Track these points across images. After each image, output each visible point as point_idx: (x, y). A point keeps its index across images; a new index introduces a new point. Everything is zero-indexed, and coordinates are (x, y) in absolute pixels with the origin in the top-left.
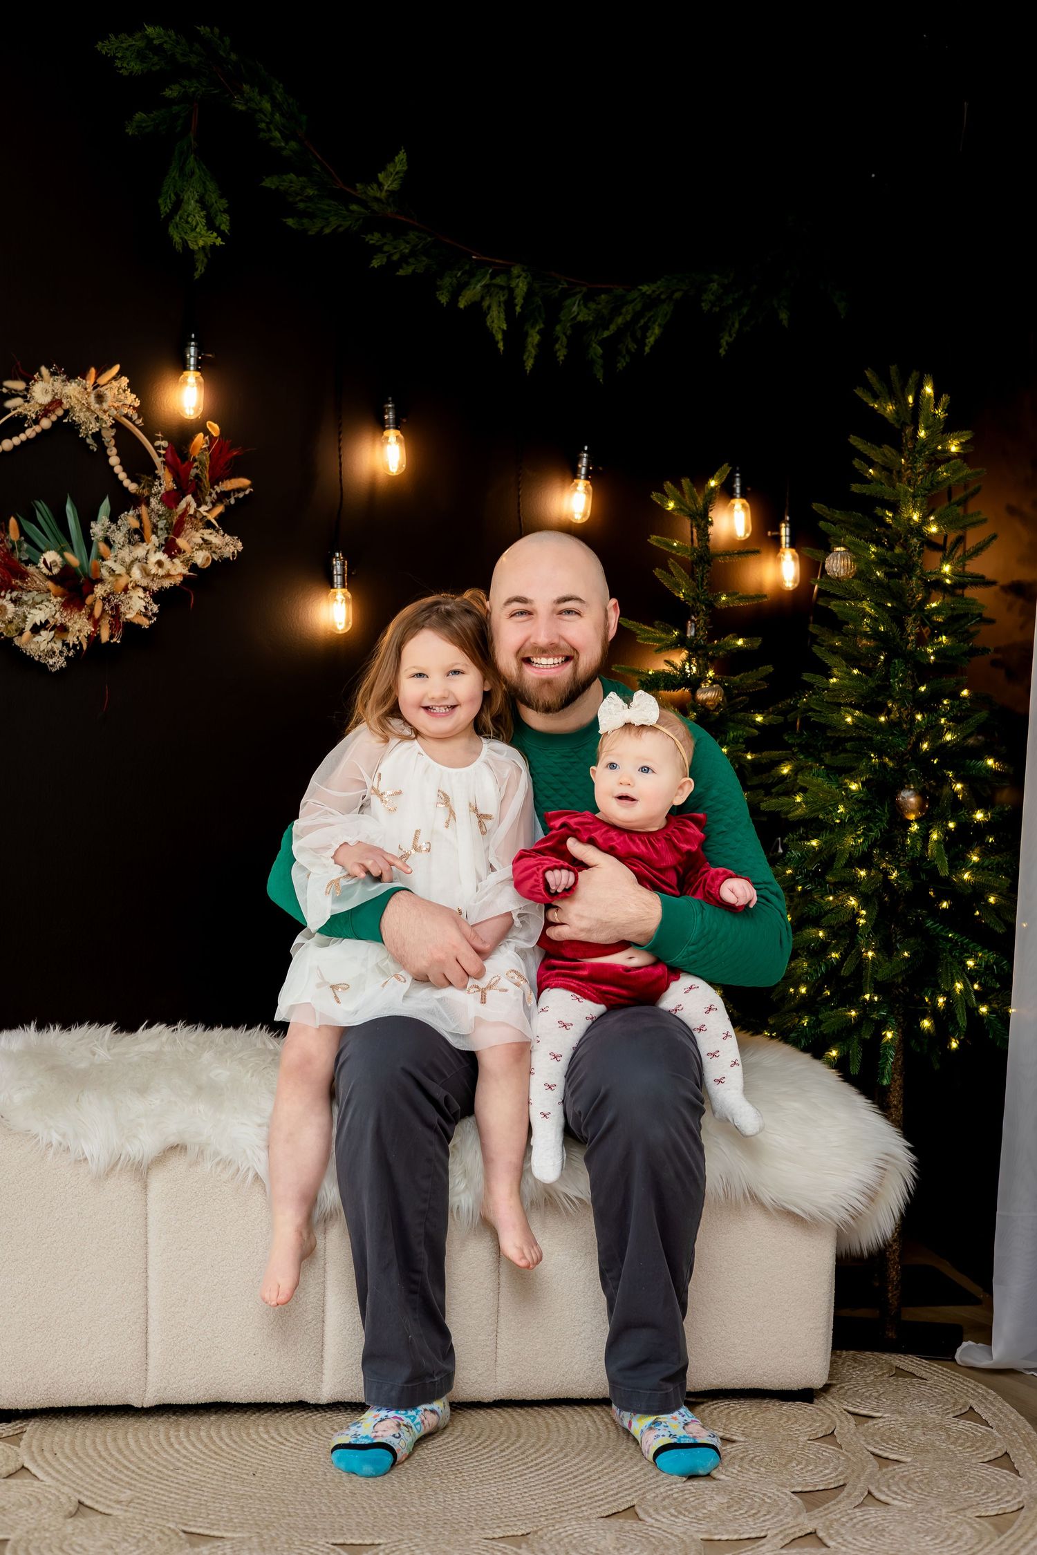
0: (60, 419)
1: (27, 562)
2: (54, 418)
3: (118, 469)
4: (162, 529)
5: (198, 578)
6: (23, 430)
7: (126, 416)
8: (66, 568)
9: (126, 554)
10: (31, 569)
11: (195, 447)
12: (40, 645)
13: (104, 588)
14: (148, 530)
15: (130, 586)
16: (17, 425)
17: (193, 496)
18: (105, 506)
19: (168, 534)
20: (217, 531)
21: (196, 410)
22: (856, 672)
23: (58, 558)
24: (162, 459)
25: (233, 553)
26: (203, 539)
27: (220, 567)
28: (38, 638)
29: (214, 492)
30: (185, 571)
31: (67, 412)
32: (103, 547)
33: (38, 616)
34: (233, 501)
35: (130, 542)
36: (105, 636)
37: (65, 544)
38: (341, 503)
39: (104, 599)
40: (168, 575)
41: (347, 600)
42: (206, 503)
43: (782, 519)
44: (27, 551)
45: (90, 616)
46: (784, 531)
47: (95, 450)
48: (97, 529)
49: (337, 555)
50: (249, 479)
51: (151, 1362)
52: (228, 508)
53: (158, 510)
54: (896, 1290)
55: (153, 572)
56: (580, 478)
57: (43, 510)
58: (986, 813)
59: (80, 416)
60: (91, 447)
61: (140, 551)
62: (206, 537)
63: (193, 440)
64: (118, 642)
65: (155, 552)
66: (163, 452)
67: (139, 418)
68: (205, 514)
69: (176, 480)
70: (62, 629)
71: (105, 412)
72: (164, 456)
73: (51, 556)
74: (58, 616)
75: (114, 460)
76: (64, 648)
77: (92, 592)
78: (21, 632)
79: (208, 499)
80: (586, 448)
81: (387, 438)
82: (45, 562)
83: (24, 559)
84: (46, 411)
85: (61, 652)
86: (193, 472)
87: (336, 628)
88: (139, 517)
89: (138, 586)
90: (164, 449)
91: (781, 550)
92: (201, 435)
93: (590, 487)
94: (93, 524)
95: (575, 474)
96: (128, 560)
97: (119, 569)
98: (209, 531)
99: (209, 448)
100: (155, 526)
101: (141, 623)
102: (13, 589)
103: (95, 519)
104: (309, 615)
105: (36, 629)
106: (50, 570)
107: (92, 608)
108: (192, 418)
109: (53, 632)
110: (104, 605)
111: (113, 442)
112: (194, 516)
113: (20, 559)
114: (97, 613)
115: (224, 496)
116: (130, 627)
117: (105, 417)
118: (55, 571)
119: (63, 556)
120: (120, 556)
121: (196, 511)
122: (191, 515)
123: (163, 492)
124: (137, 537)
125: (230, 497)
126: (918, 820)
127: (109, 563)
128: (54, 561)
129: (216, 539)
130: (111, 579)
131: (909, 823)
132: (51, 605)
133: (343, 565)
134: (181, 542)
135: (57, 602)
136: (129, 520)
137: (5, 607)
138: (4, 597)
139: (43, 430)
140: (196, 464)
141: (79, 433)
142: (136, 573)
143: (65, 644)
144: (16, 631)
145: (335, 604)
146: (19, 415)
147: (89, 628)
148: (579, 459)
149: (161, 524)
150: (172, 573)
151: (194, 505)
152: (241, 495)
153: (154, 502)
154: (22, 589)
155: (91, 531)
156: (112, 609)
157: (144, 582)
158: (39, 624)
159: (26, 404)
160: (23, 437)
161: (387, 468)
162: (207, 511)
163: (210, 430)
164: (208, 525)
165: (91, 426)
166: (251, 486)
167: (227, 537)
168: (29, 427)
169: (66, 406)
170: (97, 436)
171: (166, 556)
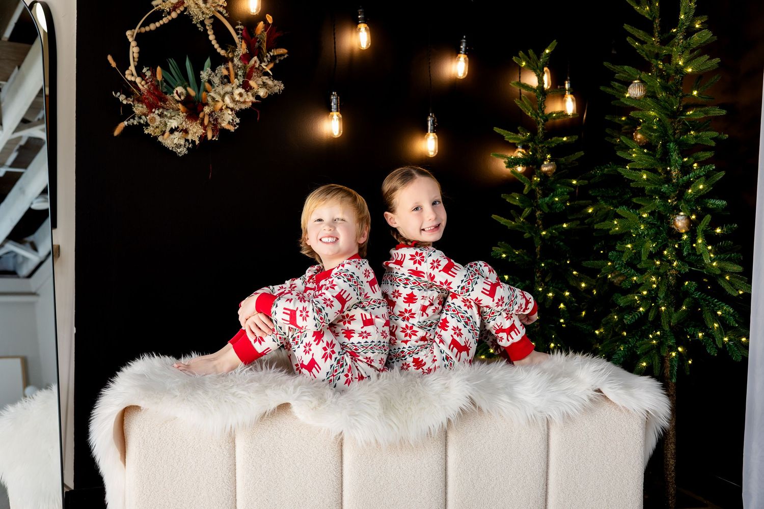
0: (182, 12)
1: (166, 93)
2: (179, 12)
3: (214, 42)
4: (240, 76)
5: (261, 104)
6: (162, 18)
7: (219, 12)
8: (188, 95)
9: (221, 89)
10: (168, 96)
11: (258, 29)
12: (172, 141)
13: (210, 108)
14: (232, 76)
15: (223, 108)
16: (159, 15)
17: (258, 57)
18: (208, 62)
19: (244, 78)
20: (270, 78)
21: (257, 10)
22: (645, 151)
23: (184, 91)
24: (240, 36)
25: (279, 90)
26: (263, 82)
27: (272, 98)
28: (172, 136)
29: (269, 56)
30: (254, 100)
31: (186, 9)
32: (207, 85)
33: (173, 124)
34: (277, 62)
35: (222, 83)
36: (210, 136)
37: (186, 84)
38: (335, 65)
39: (209, 115)
40: (245, 102)
41: (339, 119)
42: (265, 62)
43: (566, 79)
44: (165, 87)
45: (202, 124)
46: (567, 86)
47: (202, 30)
48: (204, 75)
49: (334, 93)
50: (286, 49)
52: (275, 65)
53: (238, 65)
54: (674, 499)
55: (237, 99)
56: (461, 53)
57: (172, 63)
58: (722, 229)
59: (194, 11)
60: (200, 29)
61: (228, 88)
62: (265, 81)
63: (257, 25)
64: (217, 139)
65: (237, 88)
66: (241, 32)
67: (227, 13)
68: (264, 67)
69: (248, 47)
70: (186, 131)
71: (208, 8)
72: (241, 34)
73: (180, 89)
74: (184, 123)
75: (212, 37)
76: (187, 143)
77: (202, 111)
78: (163, 133)
79: (265, 59)
80: (464, 37)
81: (360, 29)
82: (177, 93)
83: (164, 91)
84: (175, 8)
85: (185, 145)
86: (257, 44)
87: (333, 134)
88: (228, 69)
89: (229, 108)
90: (241, 30)
91: (565, 96)
92: (262, 22)
93: (467, 59)
94: (201, 72)
95: (458, 52)
96: (222, 93)
97: (218, 98)
98: (267, 77)
99: (265, 31)
100: (236, 75)
101: (230, 129)
102: (158, 108)
103: (202, 69)
104: (319, 127)
105: (172, 131)
106: (180, 97)
107: (203, 120)
108: (255, 14)
109: (181, 133)
110: (209, 118)
111: (211, 27)
112: (258, 69)
113: (162, 91)
114: (206, 122)
115: (273, 58)
116: (224, 132)
117: (208, 12)
118: (183, 98)
119: (186, 90)
120: (217, 91)
121: (260, 66)
122: (256, 68)
123: (241, 54)
124: (226, 80)
125: (276, 59)
126: (687, 233)
127: (212, 94)
128: (182, 93)
129: (270, 82)
130: (213, 103)
131: (681, 235)
132: (180, 117)
133: (337, 99)
134: (252, 83)
135: (185, 116)
136: (222, 70)
137: (155, 118)
138: (154, 112)
139: (173, 19)
140: (258, 39)
141: (192, 21)
142: (227, 99)
143: (187, 140)
144: (161, 132)
145: (333, 121)
146: (159, 10)
147: (201, 131)
148: (460, 44)
149: (240, 73)
150: (247, 100)
151: (258, 62)
152: (282, 58)
153: (236, 60)
154: (163, 108)
155: (201, 76)
156: (214, 120)
157: (231, 105)
158: (174, 128)
159: (164, 3)
160: (161, 22)
161: (360, 45)
162: (266, 66)
163: (268, 19)
164: (266, 74)
165: (200, 17)
166: (287, 53)
167: (276, 82)
168: (166, 16)
169: (185, 6)
170: (202, 23)
171: (244, 90)
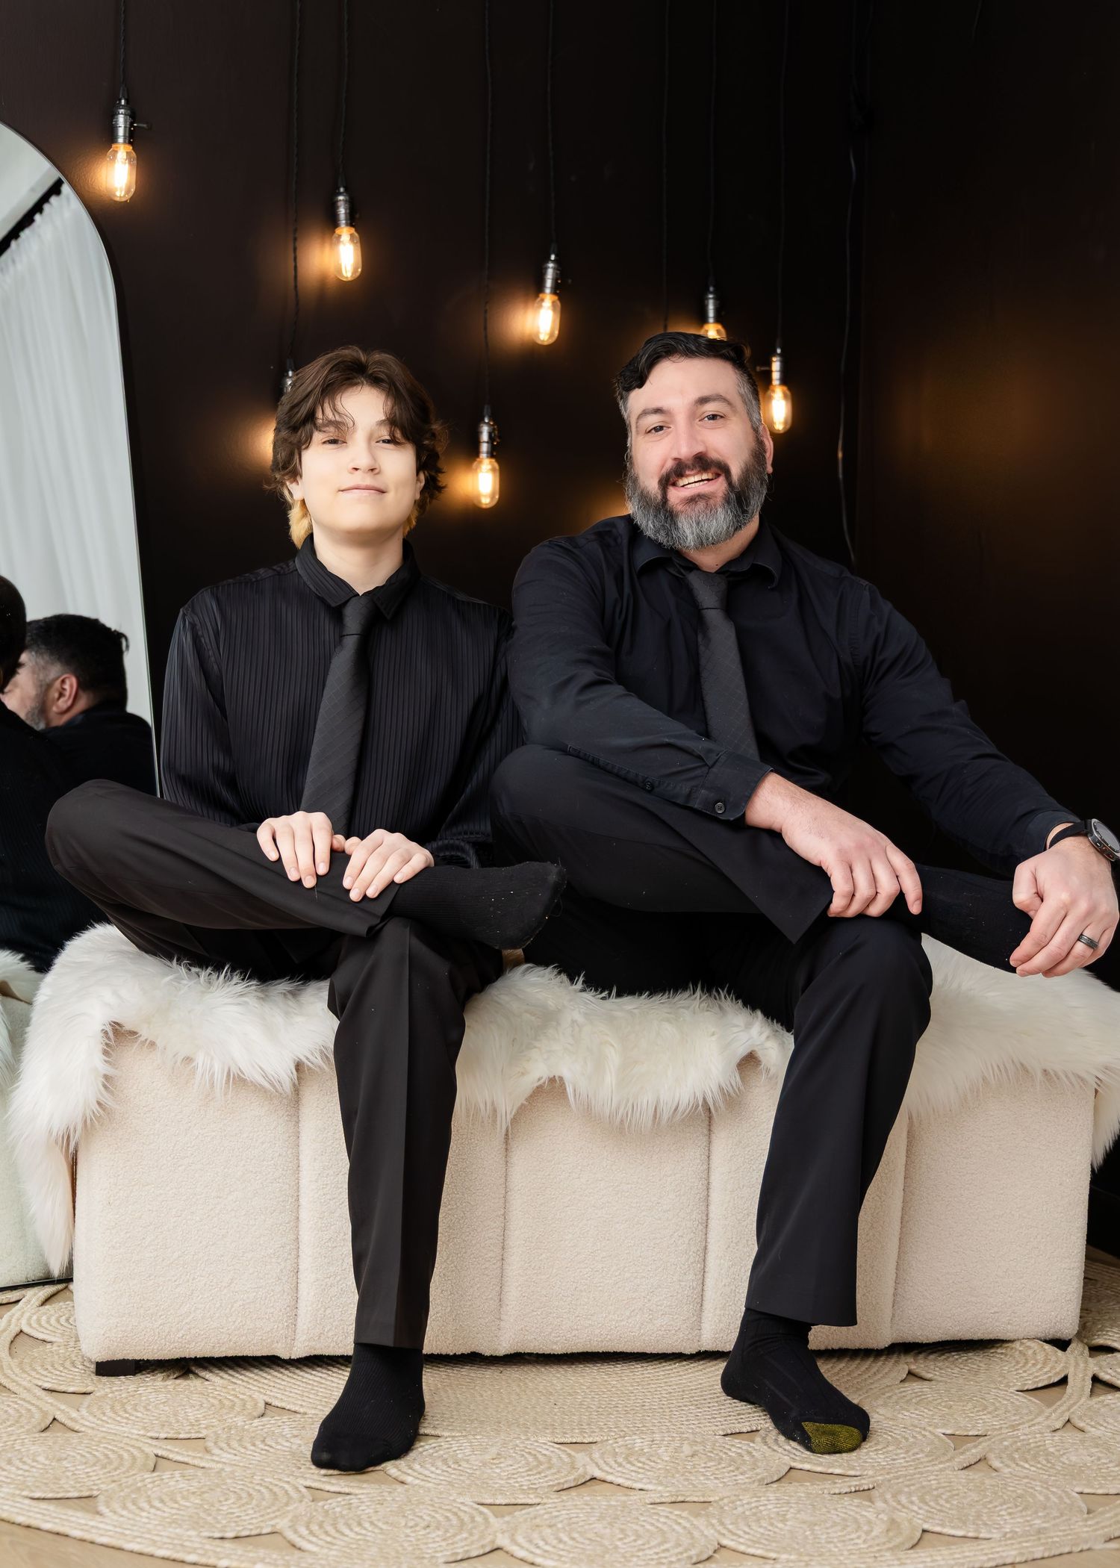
21: (127, 192)
38: (297, 309)
46: (775, 366)
51: (302, 1304)
56: (545, 292)
80: (553, 257)
81: (340, 236)
93: (559, 303)
95: (537, 290)
108: (125, 199)
148: (542, 271)
161: (339, 271)
